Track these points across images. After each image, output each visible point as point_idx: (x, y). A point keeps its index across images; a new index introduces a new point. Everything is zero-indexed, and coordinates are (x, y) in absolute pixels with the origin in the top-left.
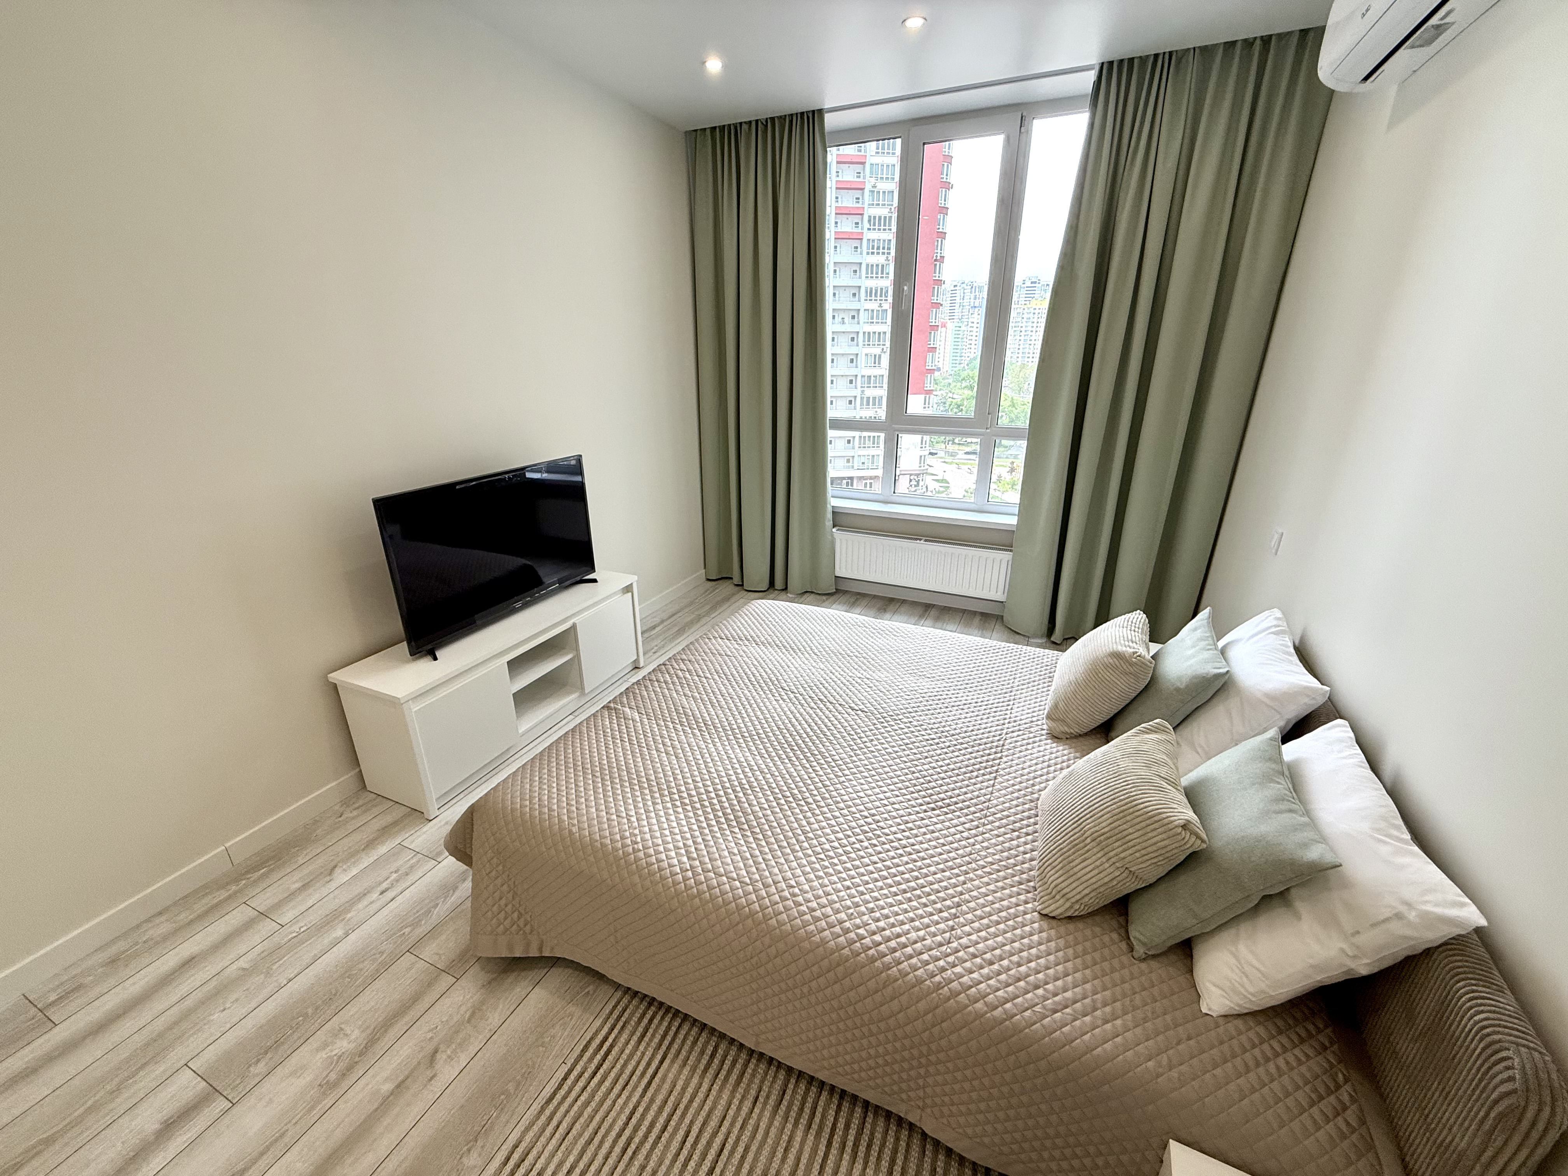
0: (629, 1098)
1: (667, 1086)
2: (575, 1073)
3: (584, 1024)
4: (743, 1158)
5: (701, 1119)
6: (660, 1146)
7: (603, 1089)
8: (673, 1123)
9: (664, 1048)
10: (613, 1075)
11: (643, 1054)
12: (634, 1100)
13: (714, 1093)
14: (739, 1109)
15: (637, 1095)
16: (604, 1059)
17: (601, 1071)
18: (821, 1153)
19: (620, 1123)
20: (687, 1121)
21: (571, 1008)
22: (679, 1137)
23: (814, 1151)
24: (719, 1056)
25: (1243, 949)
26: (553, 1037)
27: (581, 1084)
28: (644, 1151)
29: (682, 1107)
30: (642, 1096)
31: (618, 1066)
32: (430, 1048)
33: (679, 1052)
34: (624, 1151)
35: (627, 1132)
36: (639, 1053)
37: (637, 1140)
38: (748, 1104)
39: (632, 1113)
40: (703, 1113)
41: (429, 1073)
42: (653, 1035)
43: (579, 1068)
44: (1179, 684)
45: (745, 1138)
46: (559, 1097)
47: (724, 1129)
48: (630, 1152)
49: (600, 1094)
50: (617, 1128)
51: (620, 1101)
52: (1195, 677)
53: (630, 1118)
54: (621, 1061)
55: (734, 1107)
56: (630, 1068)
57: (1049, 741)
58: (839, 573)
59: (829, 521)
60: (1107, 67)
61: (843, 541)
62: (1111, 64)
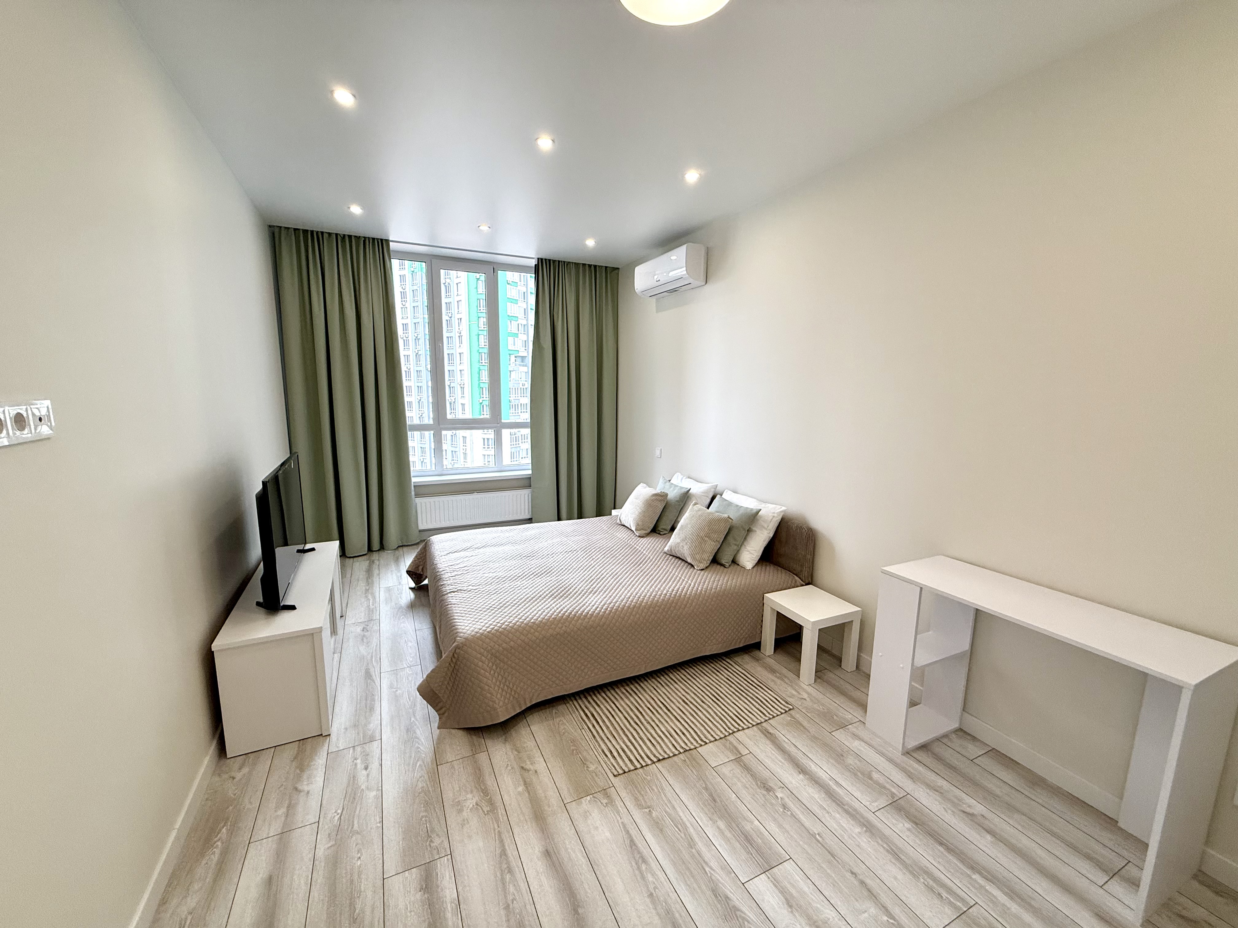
7: (607, 722)
8: (640, 710)
16: (593, 716)
17: (599, 720)
21: (557, 720)
25: (748, 548)
27: (597, 726)
29: (637, 704)
41: (532, 772)
43: (590, 725)
44: (676, 499)
47: (656, 700)
57: (642, 539)
58: (421, 527)
59: (413, 493)
60: (540, 261)
61: (423, 505)
62: (542, 259)
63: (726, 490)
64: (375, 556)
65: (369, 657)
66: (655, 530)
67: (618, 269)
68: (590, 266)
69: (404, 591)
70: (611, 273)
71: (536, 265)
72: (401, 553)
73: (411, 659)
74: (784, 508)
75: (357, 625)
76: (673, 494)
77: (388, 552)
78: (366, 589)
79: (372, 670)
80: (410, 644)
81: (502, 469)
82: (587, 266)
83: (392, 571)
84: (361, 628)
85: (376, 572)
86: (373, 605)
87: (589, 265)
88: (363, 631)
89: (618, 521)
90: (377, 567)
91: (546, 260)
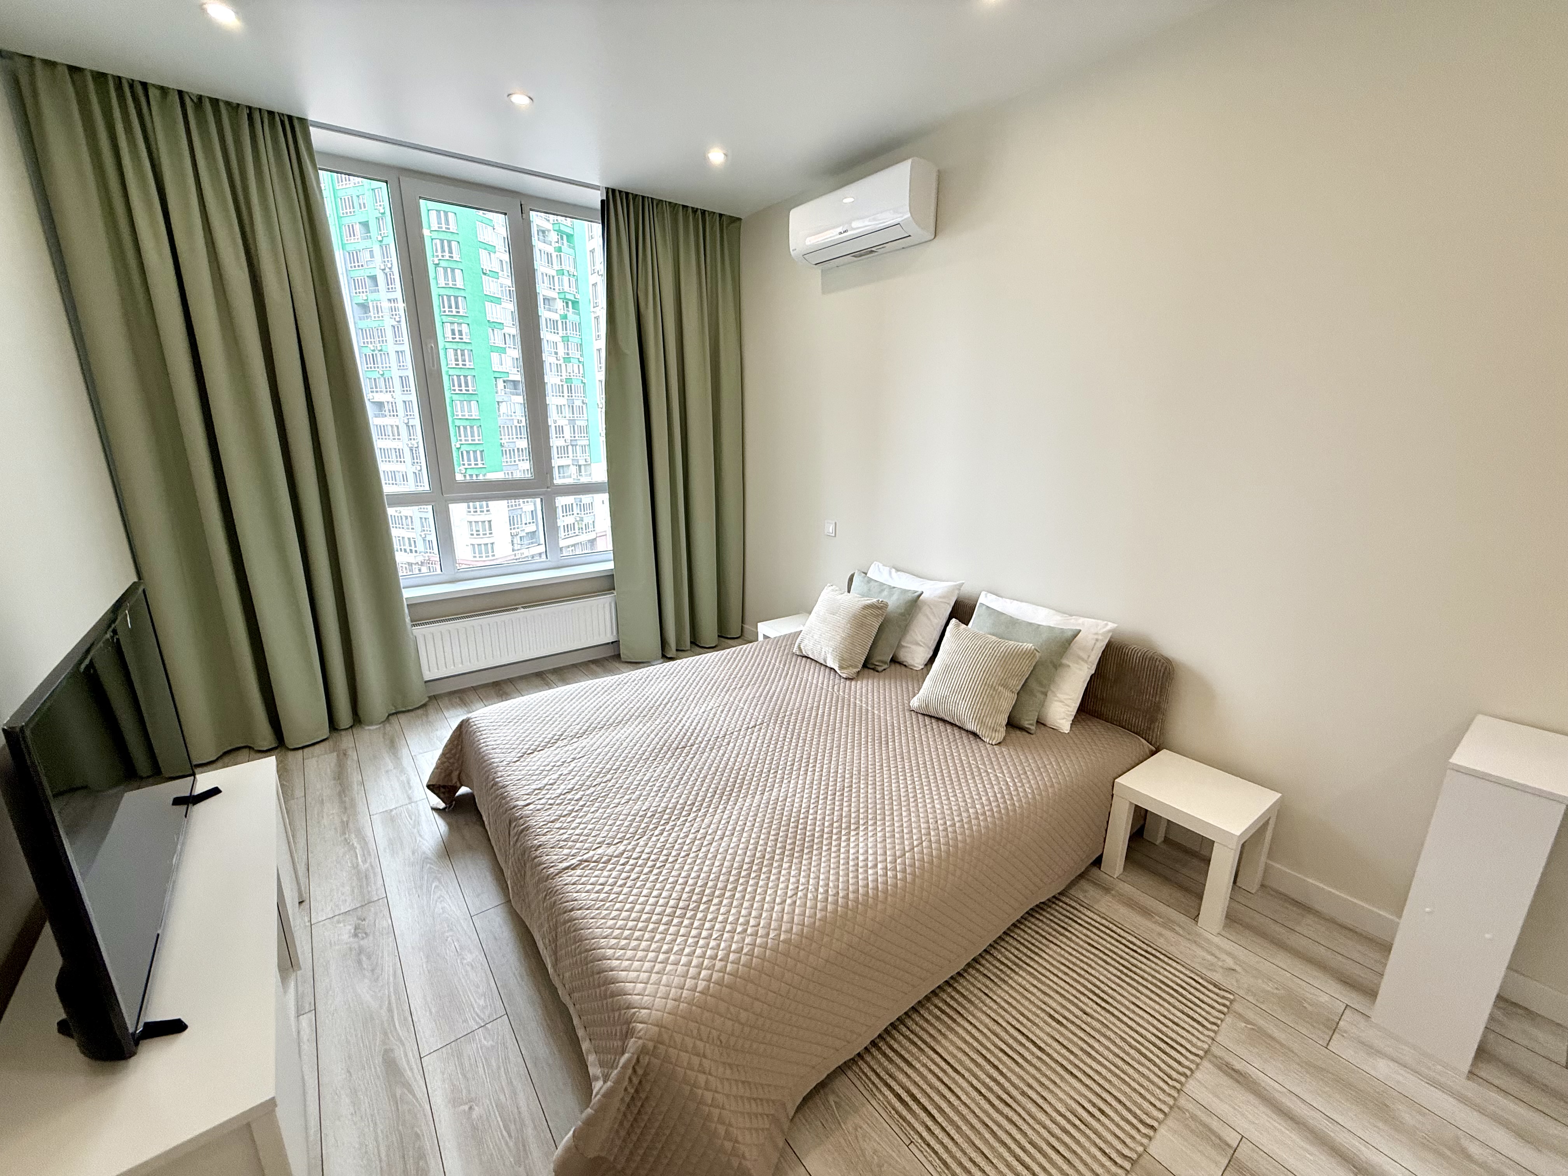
0: (962, 1089)
1: (960, 1055)
2: (925, 1134)
3: (872, 1115)
7: (948, 1110)
8: (992, 1059)
9: (923, 1046)
10: (937, 1098)
12: (965, 1085)
13: (973, 1021)
14: (990, 1008)
16: (918, 1102)
17: (931, 1109)
19: (983, 1102)
20: (992, 1048)
21: (849, 1126)
22: (1005, 1058)
24: (945, 1007)
25: (1061, 696)
26: (875, 1152)
27: (937, 1131)
28: (1011, 1089)
29: (980, 1048)
30: (963, 1076)
31: (929, 1090)
33: (931, 1036)
34: (1007, 1105)
35: (992, 1098)
39: (976, 1089)
43: (921, 1129)
44: (899, 611)
45: (1014, 1013)
46: (945, 1156)
47: (1004, 1024)
49: (952, 1114)
51: (964, 1097)
53: (980, 1093)
55: (989, 1012)
56: (933, 1080)
57: (853, 683)
58: (428, 676)
59: (408, 619)
60: (611, 193)
61: (429, 637)
62: (613, 191)
63: (983, 593)
64: (346, 741)
65: (384, 1012)
66: (869, 666)
67: (739, 219)
68: (695, 210)
69: (423, 818)
70: (728, 225)
71: (602, 201)
72: (397, 727)
73: (482, 1002)
74: (1111, 626)
75: (339, 922)
76: (893, 602)
77: (371, 728)
78: (342, 822)
79: (399, 1053)
80: (469, 958)
81: (561, 563)
82: (690, 210)
83: (387, 772)
84: (350, 928)
85: (355, 778)
86: (365, 861)
87: (693, 208)
88: (356, 935)
89: (795, 650)
90: (355, 765)
91: (620, 192)
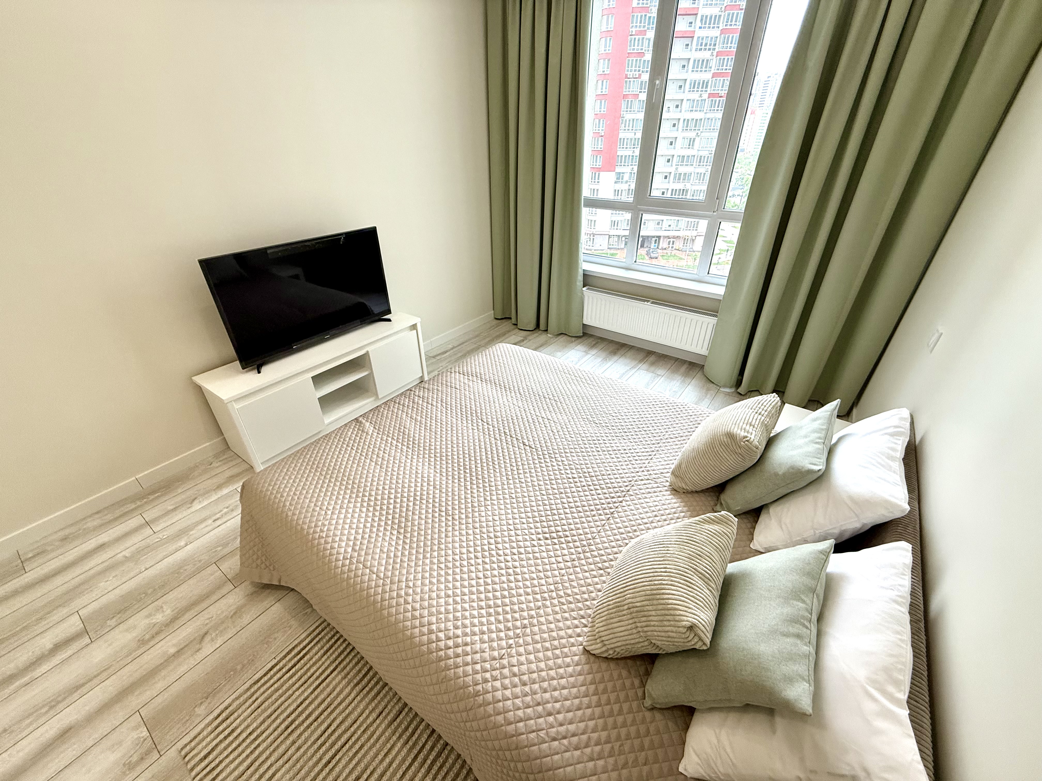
0: (303, 692)
1: (328, 690)
2: (278, 667)
3: (296, 634)
4: (357, 752)
5: (341, 718)
6: (309, 731)
7: (290, 682)
8: (323, 717)
9: (337, 662)
10: (299, 674)
11: (323, 663)
12: (306, 694)
13: (356, 702)
14: (368, 717)
15: (309, 691)
16: (299, 661)
17: (294, 670)
18: (407, 763)
19: (292, 708)
20: (332, 717)
21: (293, 622)
22: (323, 728)
23: (404, 760)
26: (275, 639)
27: (278, 675)
28: (298, 732)
30: (312, 693)
31: (305, 668)
32: (204, 631)
33: (345, 668)
34: (287, 727)
35: (293, 716)
36: (320, 663)
37: (297, 723)
38: (374, 715)
39: (301, 703)
40: (344, 715)
41: (198, 646)
42: (334, 652)
43: (281, 664)
45: (363, 740)
46: (262, 681)
47: (352, 729)
48: (290, 730)
49: (287, 685)
50: (288, 711)
51: (297, 693)
52: (792, 467)
53: (298, 706)
54: (308, 665)
55: (364, 715)
56: (312, 671)
57: (669, 493)
58: (585, 321)
59: (581, 281)
61: (590, 297)
66: (708, 494)
